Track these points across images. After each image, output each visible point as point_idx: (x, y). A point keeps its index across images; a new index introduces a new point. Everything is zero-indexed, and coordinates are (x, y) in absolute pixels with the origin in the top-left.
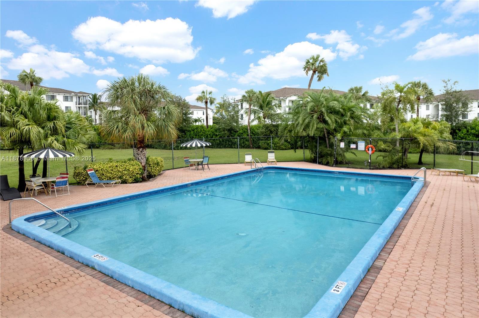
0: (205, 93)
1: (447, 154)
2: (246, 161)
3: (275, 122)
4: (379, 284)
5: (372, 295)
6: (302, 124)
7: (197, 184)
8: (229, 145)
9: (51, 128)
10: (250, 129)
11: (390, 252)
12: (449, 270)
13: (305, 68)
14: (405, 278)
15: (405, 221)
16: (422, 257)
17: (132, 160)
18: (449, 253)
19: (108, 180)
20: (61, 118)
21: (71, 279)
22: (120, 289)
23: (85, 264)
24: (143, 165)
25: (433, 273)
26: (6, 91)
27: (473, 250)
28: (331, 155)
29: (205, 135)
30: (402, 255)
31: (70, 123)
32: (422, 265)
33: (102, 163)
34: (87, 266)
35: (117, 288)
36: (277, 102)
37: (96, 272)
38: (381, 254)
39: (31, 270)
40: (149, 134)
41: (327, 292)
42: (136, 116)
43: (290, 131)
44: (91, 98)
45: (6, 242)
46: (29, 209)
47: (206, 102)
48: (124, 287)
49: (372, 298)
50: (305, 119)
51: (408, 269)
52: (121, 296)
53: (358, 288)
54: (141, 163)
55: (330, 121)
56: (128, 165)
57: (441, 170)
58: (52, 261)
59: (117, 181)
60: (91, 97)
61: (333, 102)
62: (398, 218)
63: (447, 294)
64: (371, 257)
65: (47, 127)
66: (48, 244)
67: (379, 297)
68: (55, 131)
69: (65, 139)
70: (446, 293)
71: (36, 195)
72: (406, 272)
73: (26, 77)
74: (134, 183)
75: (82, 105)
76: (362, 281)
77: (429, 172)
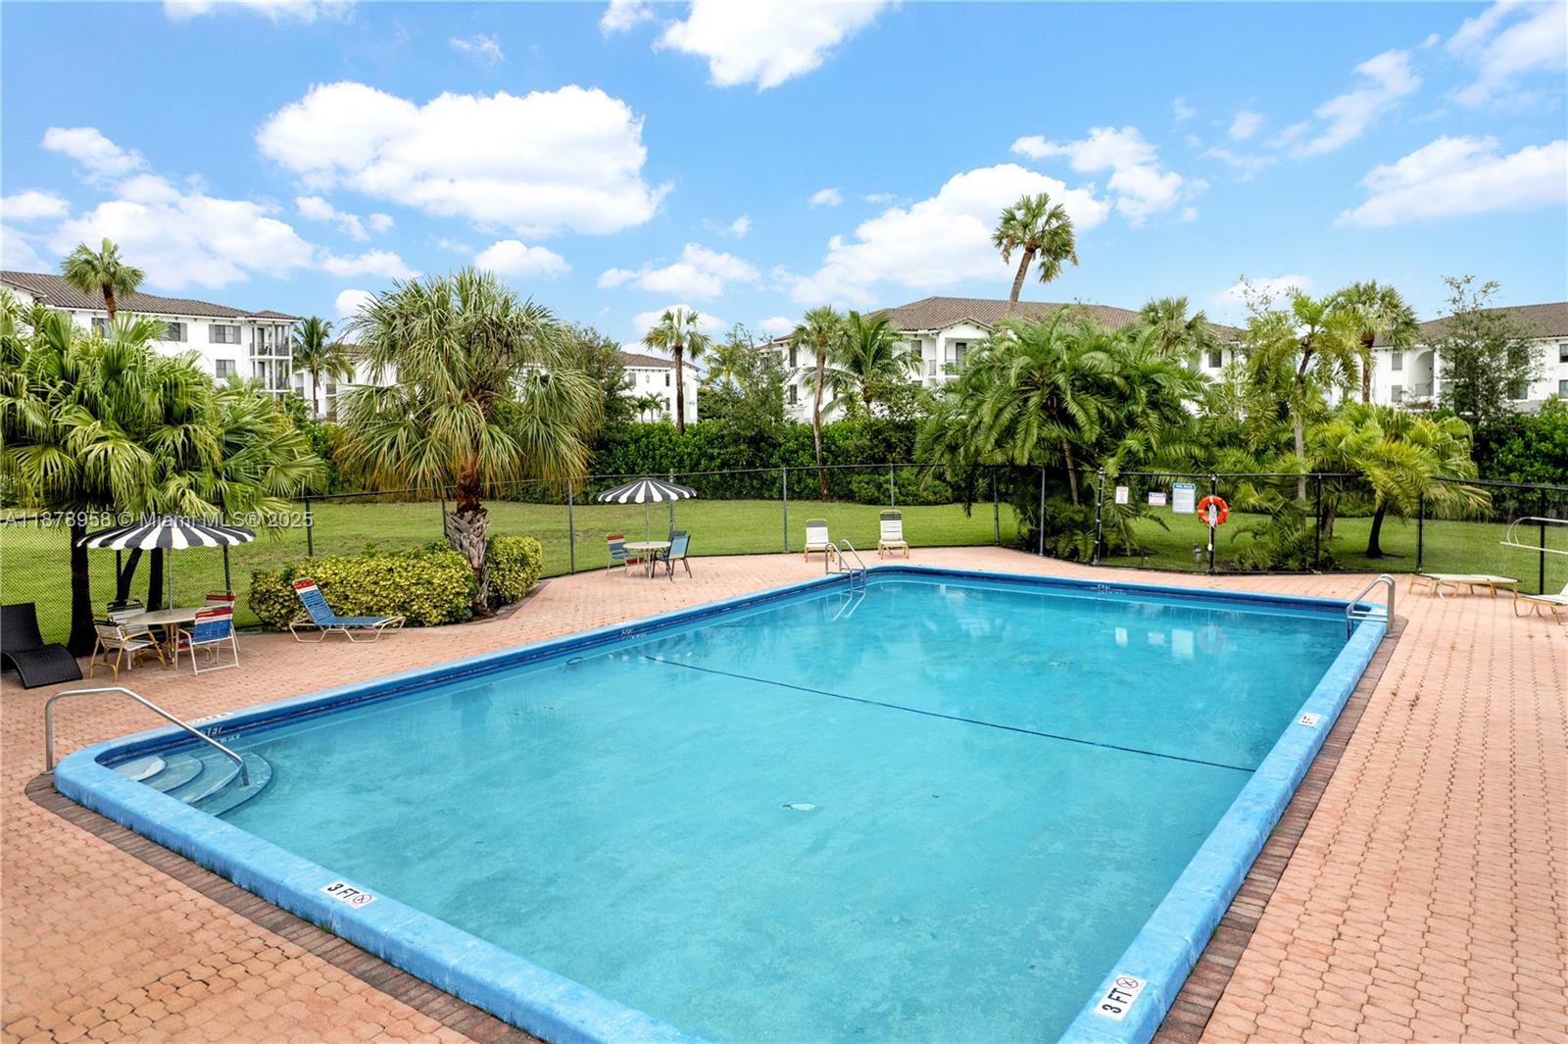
0: (675, 320)
1: (1462, 520)
2: (808, 546)
3: (901, 415)
4: (1248, 984)
5: (1227, 1020)
6: (991, 428)
7: (652, 627)
8: (753, 488)
9: (176, 448)
10: (822, 437)
11: (1281, 869)
12: (1473, 933)
13: (1000, 239)
14: (1331, 960)
15: (1328, 761)
16: (1385, 886)
17: (440, 550)
18: (1473, 874)
19: (361, 614)
20: (208, 414)
21: (255, 966)
22: (418, 1002)
23: (298, 914)
24: (476, 566)
25: (1422, 943)
26: (28, 326)
27: (1549, 863)
28: (1085, 527)
29: (674, 458)
30: (1320, 881)
31: (239, 431)
32: (1385, 917)
33: (341, 559)
34: (308, 920)
35: (405, 998)
36: (908, 348)
37: (335, 943)
38: (1252, 876)
39: (123, 935)
40: (497, 465)
41: (1084, 1013)
42: (452, 408)
43: (953, 449)
44: (300, 333)
45: (38, 838)
46: (108, 718)
47: (679, 350)
48: (429, 996)
49: (1225, 1034)
50: (1001, 410)
51: (1342, 929)
52: (419, 1027)
53: (1179, 996)
54: (470, 560)
55: (1081, 418)
56: (427, 565)
57: (1443, 577)
58: (192, 904)
59: (391, 619)
60: (302, 330)
61: (1093, 354)
62: (1307, 750)
63: (1467, 1019)
64: (1220, 891)
65: (163, 443)
66: (175, 844)
67: (1249, 1029)
68: (190, 457)
69: (223, 484)
70: (1465, 1016)
71: (130, 667)
72: (1334, 940)
73: (88, 268)
74: (445, 624)
75: (270, 354)
76: (1192, 971)
77: (1403, 583)
